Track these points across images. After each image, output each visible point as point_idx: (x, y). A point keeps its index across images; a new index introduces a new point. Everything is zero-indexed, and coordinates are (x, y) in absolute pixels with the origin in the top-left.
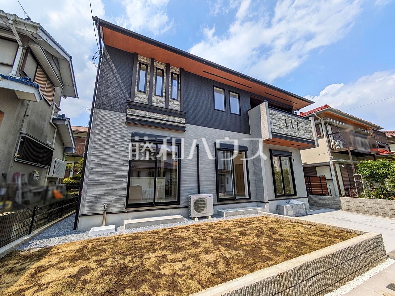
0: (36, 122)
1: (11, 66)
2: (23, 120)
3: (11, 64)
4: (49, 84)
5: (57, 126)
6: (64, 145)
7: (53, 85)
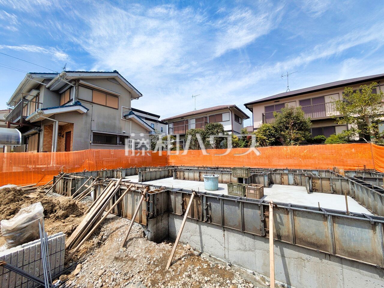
0: (105, 122)
2: (91, 123)
4: (109, 97)
5: (130, 119)
6: (146, 130)
7: (116, 96)
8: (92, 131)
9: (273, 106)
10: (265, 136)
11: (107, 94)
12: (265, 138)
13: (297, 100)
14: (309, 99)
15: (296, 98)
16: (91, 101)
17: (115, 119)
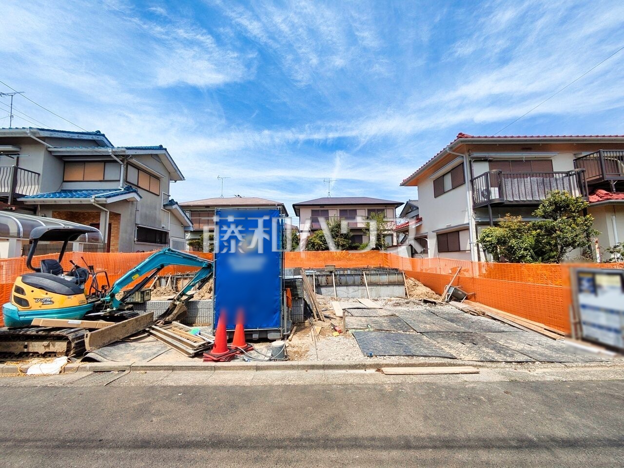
0: (148, 213)
1: (119, 181)
2: (136, 214)
3: (118, 179)
4: (152, 179)
5: (169, 210)
6: (182, 224)
7: (157, 178)
8: (136, 224)
9: (319, 210)
10: (321, 241)
11: (151, 175)
12: (321, 243)
13: (339, 208)
14: (347, 210)
15: (337, 207)
16: (136, 184)
17: (155, 208)
